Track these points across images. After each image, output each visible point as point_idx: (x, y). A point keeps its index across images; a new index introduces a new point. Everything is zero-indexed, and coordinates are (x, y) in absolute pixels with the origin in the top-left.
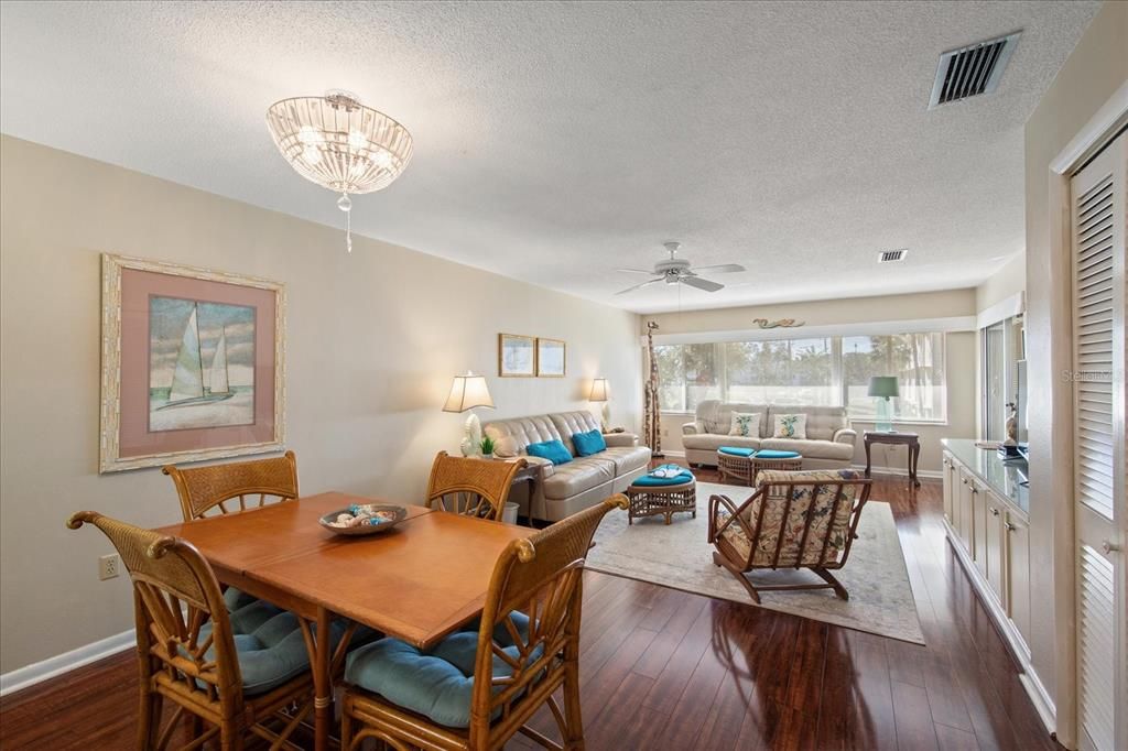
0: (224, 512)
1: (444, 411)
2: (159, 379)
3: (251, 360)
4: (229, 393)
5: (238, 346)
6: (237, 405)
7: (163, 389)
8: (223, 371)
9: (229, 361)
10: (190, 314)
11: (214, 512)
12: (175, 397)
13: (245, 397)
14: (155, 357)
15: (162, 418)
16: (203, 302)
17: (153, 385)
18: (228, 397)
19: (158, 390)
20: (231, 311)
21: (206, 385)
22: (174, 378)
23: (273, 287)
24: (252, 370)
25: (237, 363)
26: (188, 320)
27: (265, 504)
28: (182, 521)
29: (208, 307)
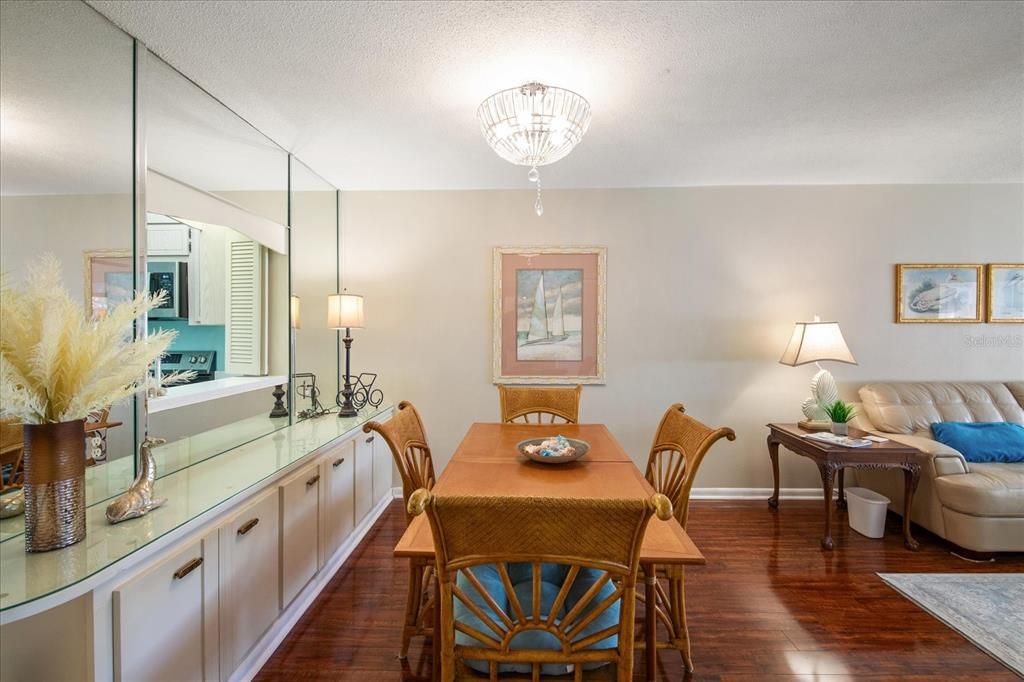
0: (527, 421)
1: (781, 362)
2: (523, 325)
3: (580, 311)
4: (564, 337)
5: (571, 301)
6: (570, 345)
7: (524, 332)
8: (560, 320)
9: (566, 311)
10: (539, 280)
11: (520, 420)
12: (531, 338)
13: (576, 339)
14: (520, 311)
15: (525, 352)
16: (547, 270)
17: (519, 330)
18: (564, 339)
19: (522, 333)
20: (565, 274)
21: (550, 330)
22: (531, 326)
23: (596, 251)
24: (580, 318)
25: (570, 313)
26: (538, 283)
27: (555, 422)
28: (499, 421)
29: (550, 273)
